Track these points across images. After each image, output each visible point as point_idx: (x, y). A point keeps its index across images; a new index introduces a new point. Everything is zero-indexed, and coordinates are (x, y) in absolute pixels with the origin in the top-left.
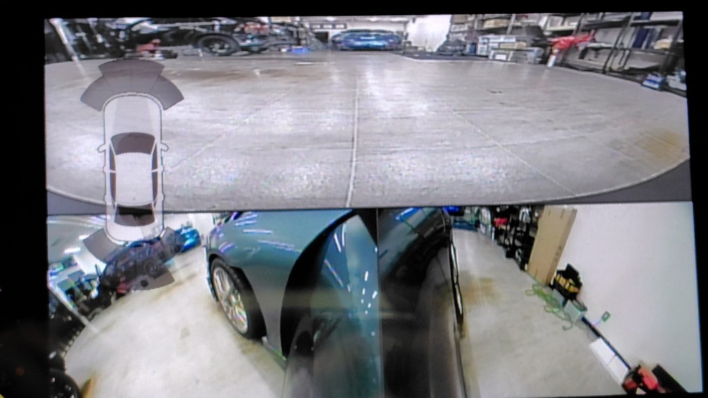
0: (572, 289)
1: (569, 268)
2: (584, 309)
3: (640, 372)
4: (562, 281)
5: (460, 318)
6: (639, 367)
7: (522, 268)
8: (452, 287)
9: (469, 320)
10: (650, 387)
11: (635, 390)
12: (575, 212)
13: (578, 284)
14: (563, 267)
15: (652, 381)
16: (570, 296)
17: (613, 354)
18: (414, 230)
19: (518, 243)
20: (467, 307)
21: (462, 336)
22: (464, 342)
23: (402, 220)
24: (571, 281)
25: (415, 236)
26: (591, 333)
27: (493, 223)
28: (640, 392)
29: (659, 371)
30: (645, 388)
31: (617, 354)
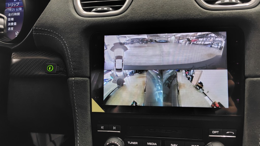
1: (201, 82)
2: (203, 90)
3: (215, 103)
4: (199, 85)
5: (178, 91)
7: (191, 82)
8: (177, 85)
9: (180, 91)
10: (217, 106)
11: (214, 107)
12: (202, 71)
14: (199, 82)
15: (218, 105)
16: (201, 88)
17: (209, 99)
18: (170, 74)
19: (190, 77)
20: (180, 89)
21: (178, 95)
22: (179, 96)
23: (168, 72)
24: (201, 85)
26: (205, 95)
29: (219, 103)
30: (216, 106)
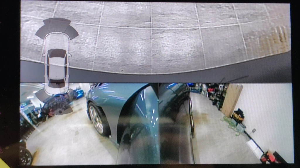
0: (240, 119)
1: (239, 109)
2: (245, 127)
3: (268, 154)
4: (236, 115)
5: (193, 130)
6: (268, 152)
7: (219, 110)
8: (190, 115)
9: (197, 131)
10: (272, 161)
11: (265, 162)
12: (242, 86)
13: (243, 117)
14: (236, 109)
15: (273, 158)
16: (239, 122)
17: (257, 146)
18: (174, 93)
19: (218, 99)
20: (195, 125)
21: (193, 138)
22: (193, 140)
23: (169, 88)
24: (240, 115)
25: (175, 95)
26: (248, 137)
27: (207, 91)
28: (267, 162)
29: (276, 154)
30: (270, 161)
31: (258, 146)
